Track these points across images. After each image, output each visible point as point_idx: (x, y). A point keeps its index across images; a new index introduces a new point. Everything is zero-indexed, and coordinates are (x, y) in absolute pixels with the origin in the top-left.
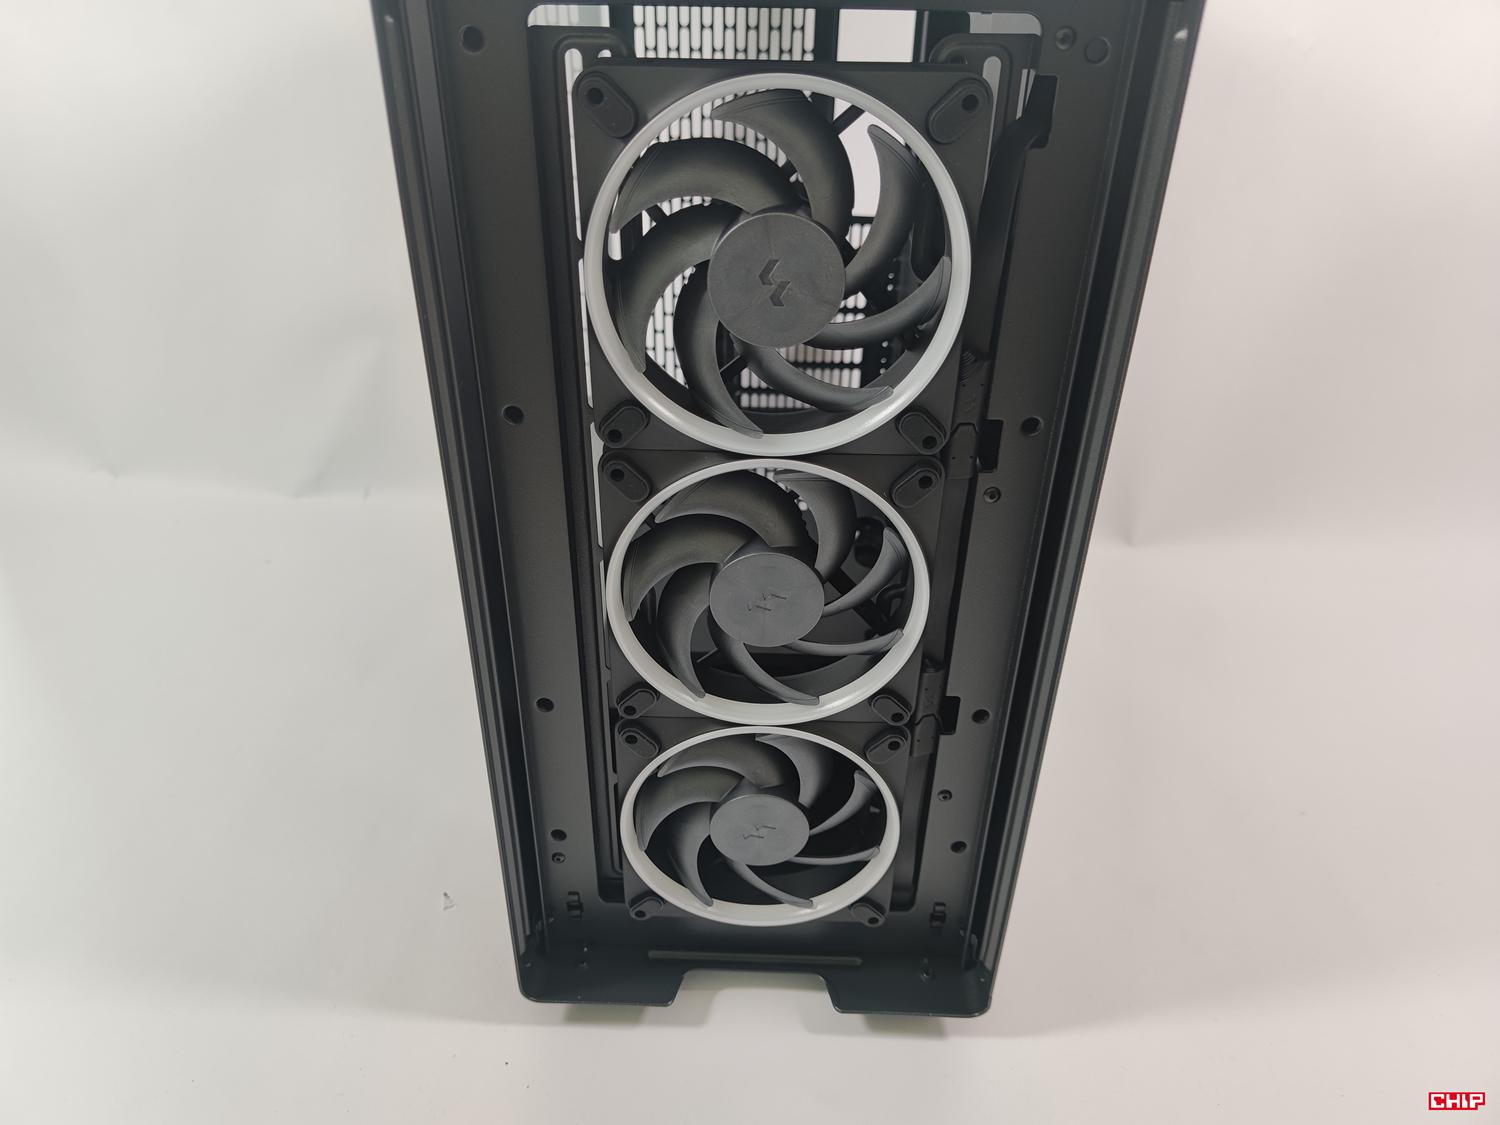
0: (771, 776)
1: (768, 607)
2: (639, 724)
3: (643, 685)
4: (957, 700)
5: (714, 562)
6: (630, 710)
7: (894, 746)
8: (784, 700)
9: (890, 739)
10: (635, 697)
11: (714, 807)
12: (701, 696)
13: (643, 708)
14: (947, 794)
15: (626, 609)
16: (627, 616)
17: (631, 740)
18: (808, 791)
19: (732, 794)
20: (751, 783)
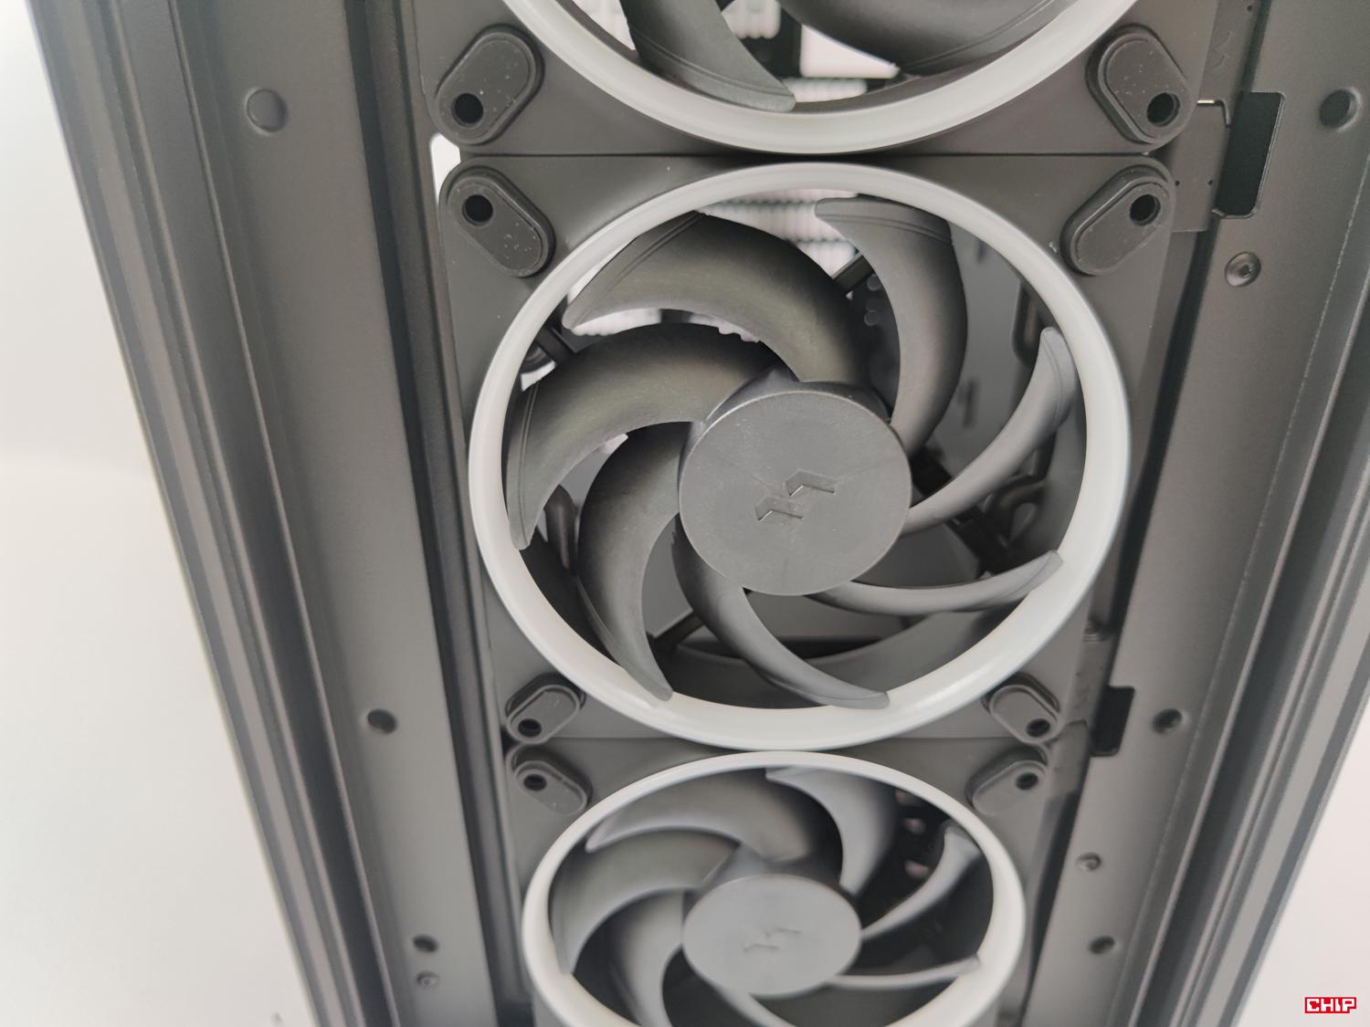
0: (790, 840)
1: (796, 511)
2: (548, 753)
3: (555, 679)
4: (1128, 693)
5: (687, 421)
6: (530, 727)
7: (1028, 782)
8: (819, 700)
9: (1020, 768)
10: (537, 702)
11: (689, 899)
12: (666, 697)
13: (556, 723)
14: (1094, 861)
15: (513, 526)
16: (515, 539)
17: (535, 783)
18: (858, 862)
19: (721, 875)
20: (754, 856)
